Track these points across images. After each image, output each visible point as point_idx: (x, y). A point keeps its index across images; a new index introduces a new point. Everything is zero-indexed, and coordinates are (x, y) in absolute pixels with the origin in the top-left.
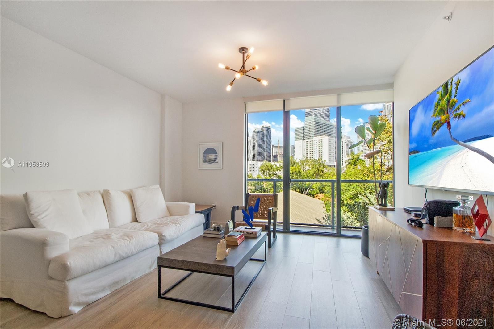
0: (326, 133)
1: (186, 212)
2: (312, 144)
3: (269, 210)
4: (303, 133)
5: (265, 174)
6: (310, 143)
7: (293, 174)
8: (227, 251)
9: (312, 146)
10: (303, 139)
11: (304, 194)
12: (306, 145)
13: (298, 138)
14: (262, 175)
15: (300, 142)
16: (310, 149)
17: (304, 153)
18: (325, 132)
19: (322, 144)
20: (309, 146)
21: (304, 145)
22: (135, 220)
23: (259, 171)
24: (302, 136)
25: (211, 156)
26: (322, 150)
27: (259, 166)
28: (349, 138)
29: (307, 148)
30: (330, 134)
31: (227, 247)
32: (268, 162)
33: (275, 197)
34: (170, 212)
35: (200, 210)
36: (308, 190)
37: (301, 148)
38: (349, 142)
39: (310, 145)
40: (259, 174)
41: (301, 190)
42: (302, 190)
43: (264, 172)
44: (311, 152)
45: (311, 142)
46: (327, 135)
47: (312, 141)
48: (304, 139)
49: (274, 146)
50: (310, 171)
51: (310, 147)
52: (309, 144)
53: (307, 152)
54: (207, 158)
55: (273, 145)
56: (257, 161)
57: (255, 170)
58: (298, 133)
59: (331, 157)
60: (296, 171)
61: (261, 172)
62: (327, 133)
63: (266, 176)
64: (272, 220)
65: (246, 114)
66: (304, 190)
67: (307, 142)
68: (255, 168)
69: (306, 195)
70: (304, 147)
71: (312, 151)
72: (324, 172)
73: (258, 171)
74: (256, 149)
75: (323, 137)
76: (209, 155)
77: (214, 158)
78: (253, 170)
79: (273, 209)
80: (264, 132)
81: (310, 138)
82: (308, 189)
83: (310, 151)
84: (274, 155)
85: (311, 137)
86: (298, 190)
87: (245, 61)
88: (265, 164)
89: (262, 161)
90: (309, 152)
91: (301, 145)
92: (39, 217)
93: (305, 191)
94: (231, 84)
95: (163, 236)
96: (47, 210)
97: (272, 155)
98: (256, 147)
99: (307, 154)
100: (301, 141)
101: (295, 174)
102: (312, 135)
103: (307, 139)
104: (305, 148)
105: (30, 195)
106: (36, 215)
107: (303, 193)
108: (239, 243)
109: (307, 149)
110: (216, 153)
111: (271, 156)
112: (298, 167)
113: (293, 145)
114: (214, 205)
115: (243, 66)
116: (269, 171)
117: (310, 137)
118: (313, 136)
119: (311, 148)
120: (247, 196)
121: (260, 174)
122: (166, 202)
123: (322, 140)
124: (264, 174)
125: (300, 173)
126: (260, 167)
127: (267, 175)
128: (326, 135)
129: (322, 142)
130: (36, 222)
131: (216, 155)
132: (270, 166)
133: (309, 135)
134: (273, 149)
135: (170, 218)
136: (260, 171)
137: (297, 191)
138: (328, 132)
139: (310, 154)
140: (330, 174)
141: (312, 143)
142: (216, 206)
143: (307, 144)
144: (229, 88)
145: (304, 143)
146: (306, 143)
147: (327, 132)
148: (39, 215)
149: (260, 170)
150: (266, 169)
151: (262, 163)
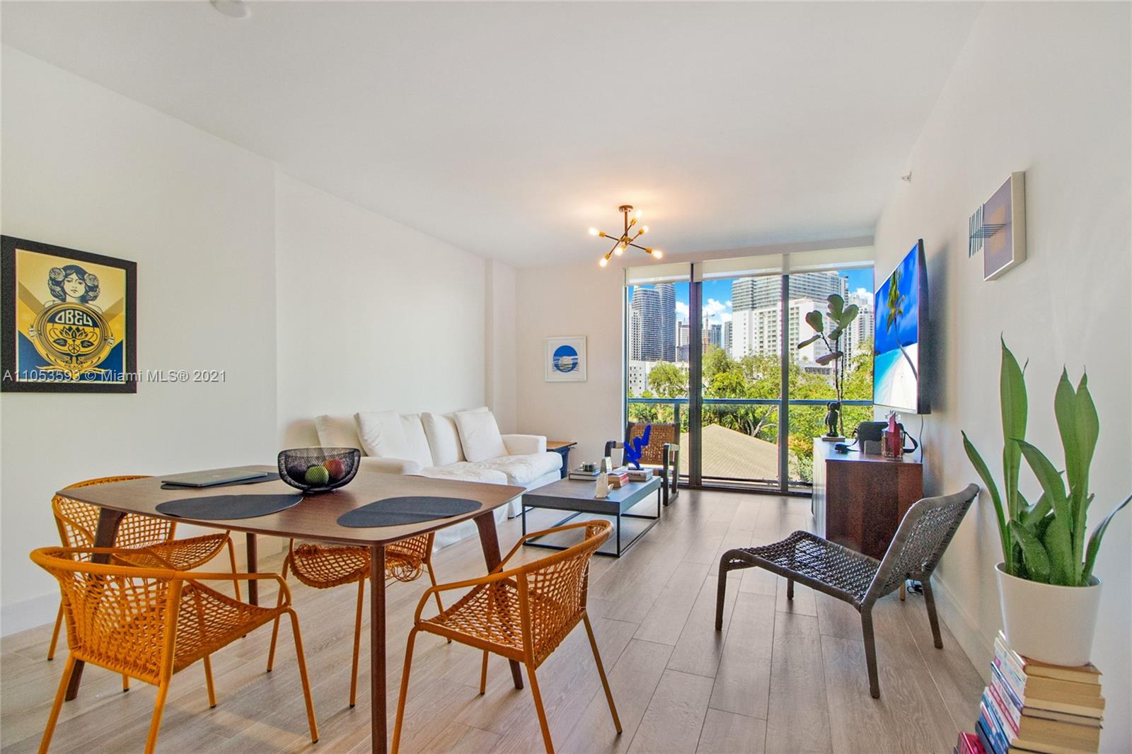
0: (808, 293)
1: (535, 450)
2: (774, 319)
3: (665, 446)
4: (751, 293)
5: (661, 390)
6: (769, 317)
7: (724, 389)
8: (609, 487)
9: (774, 324)
10: (751, 306)
11: (750, 435)
12: (758, 321)
13: (740, 304)
14: (654, 392)
15: (745, 315)
16: (769, 332)
17: (754, 340)
18: (805, 289)
19: (797, 318)
20: (766, 322)
21: (754, 321)
22: (464, 459)
23: (648, 384)
24: (751, 299)
25: (567, 360)
26: (797, 333)
27: (648, 371)
28: (867, 303)
29: (761, 328)
30: (818, 295)
31: (610, 483)
32: (668, 363)
33: (676, 428)
34: (509, 450)
35: (554, 448)
36: (760, 427)
37: (747, 329)
38: (866, 312)
39: (769, 322)
40: (646, 391)
41: (744, 426)
42: (746, 425)
43: (659, 385)
44: (772, 339)
45: (772, 314)
46: (812, 297)
47: (774, 311)
48: (753, 308)
49: (682, 324)
50: (765, 384)
51: (769, 327)
52: (766, 320)
53: (761, 337)
54: (560, 362)
55: (680, 323)
56: (643, 359)
57: (638, 381)
58: (739, 293)
59: (819, 348)
60: (731, 383)
61: (651, 386)
62: (810, 292)
63: (665, 394)
64: (670, 465)
65: (626, 288)
66: (749, 426)
67: (761, 313)
68: (638, 375)
69: (756, 436)
70: (754, 326)
71: (774, 336)
72: (797, 385)
73: (645, 382)
74: (641, 331)
75: (802, 302)
76: (564, 357)
77: (572, 362)
78: (633, 382)
79: (672, 448)
80: (658, 293)
81: (769, 303)
82: (760, 424)
83: (769, 337)
84: (681, 345)
85: (772, 303)
86: (737, 426)
87: (628, 227)
88: (662, 367)
89: (654, 360)
90: (766, 337)
91: (747, 322)
92: (373, 444)
93: (752, 428)
94: (608, 257)
95: (512, 477)
96: (378, 436)
97: (677, 345)
98: (641, 327)
99: (762, 342)
100: (747, 312)
101: (728, 390)
102: (773, 297)
103: (761, 306)
104: (756, 329)
105: (363, 417)
106: (370, 441)
107: (747, 434)
108: (621, 485)
109: (761, 330)
110: (575, 354)
111: (676, 349)
112: (736, 374)
113: (727, 321)
114: (573, 442)
115: (626, 234)
116: (671, 383)
117: (770, 301)
118: (776, 300)
119: (772, 329)
120: (629, 427)
121: (650, 390)
122: (501, 433)
123: (798, 308)
124: (658, 389)
125: (742, 386)
126: (650, 375)
127: (666, 392)
128: (808, 297)
129: (798, 313)
130: (370, 449)
131: (576, 357)
132: (671, 372)
133: (768, 298)
134: (681, 331)
135: (513, 458)
136: (650, 384)
137: (735, 429)
138: (814, 291)
139: (769, 341)
140: (811, 391)
141: (774, 316)
142: (576, 443)
143: (761, 318)
144: (603, 262)
145: (754, 316)
146: (758, 316)
147: (812, 290)
148: (373, 442)
149: (650, 380)
150: (663, 377)
151: (654, 364)
